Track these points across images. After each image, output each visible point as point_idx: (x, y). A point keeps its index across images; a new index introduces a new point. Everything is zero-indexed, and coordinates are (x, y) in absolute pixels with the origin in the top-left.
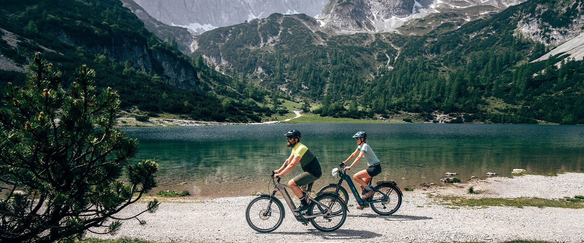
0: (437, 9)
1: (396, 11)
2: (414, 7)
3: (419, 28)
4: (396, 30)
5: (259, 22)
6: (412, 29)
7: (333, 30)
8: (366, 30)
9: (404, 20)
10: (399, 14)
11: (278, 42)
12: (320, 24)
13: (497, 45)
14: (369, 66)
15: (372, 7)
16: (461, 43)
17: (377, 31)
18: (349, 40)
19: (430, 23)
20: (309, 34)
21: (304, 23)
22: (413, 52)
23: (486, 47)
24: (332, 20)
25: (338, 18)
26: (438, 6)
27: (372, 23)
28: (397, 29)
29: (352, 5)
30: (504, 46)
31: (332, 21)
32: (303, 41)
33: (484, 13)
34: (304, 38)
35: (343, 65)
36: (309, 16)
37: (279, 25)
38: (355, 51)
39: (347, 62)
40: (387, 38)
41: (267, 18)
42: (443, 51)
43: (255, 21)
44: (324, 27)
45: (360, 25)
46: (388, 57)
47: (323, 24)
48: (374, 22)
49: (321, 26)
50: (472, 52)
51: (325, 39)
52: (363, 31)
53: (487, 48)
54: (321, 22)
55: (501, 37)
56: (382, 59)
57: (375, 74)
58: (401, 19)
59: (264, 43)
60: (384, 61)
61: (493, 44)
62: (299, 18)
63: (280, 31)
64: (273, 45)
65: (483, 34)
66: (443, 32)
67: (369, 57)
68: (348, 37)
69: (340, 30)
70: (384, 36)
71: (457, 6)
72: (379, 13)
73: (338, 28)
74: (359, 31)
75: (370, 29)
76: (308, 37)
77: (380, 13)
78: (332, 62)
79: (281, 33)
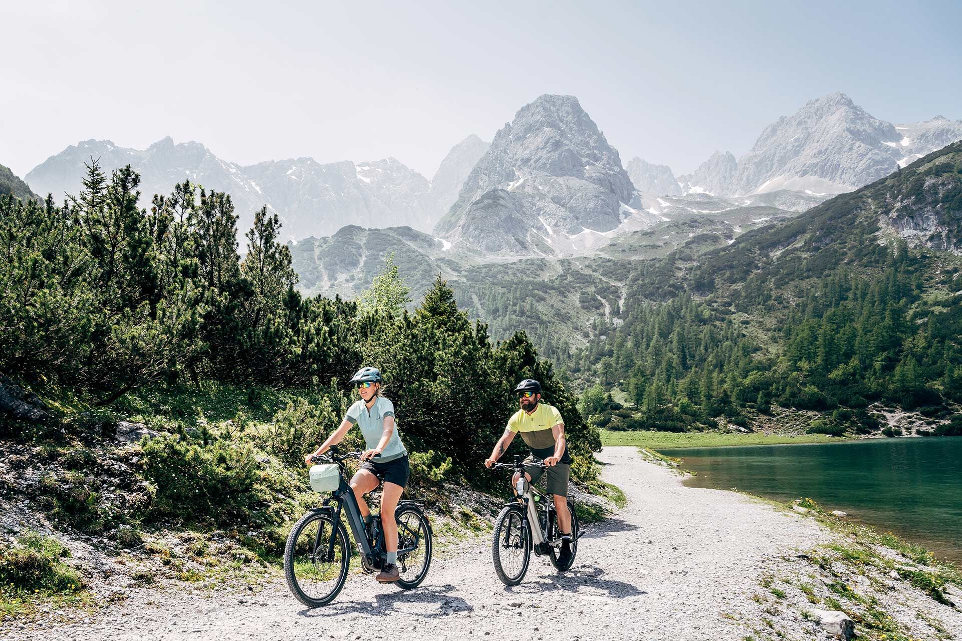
0: (665, 215)
1: (590, 219)
2: (621, 212)
3: (646, 246)
4: (598, 252)
5: (317, 243)
6: (633, 249)
7: (471, 256)
8: (538, 254)
9: (609, 235)
10: (597, 226)
11: (360, 279)
12: (440, 245)
13: (848, 264)
14: (569, 318)
15: (542, 212)
16: (757, 268)
17: (561, 257)
18: (510, 272)
19: (666, 237)
20: (426, 261)
21: (409, 243)
22: (658, 288)
23: (823, 270)
24: (465, 238)
25: (477, 233)
26: (665, 211)
27: (547, 241)
28: (602, 250)
29: (503, 208)
30: (866, 267)
31: (465, 240)
32: (415, 275)
33: (760, 220)
34: (415, 268)
35: (514, 317)
36: (417, 232)
37: (360, 247)
38: (533, 290)
39: (522, 313)
40: (587, 266)
41: (333, 237)
42: (723, 284)
43: (309, 242)
44: (451, 252)
45: (523, 245)
46: (603, 301)
47: (447, 246)
48: (550, 242)
49: (444, 249)
50: (792, 283)
51: (459, 272)
52: (532, 256)
53: (827, 272)
54: (444, 242)
55: (849, 250)
56: (591, 305)
57: (586, 335)
58: (603, 234)
59: (332, 282)
60: (597, 308)
61: (837, 264)
62: (398, 234)
63: (364, 259)
64: (351, 284)
65: (801, 247)
66: (702, 252)
67: (563, 302)
68: (506, 267)
69: (485, 255)
70: (578, 263)
71: (703, 209)
72: (557, 223)
73: (480, 253)
74: (524, 255)
75: (545, 252)
76: (423, 267)
77: (559, 224)
78: (488, 312)
79: (366, 263)
